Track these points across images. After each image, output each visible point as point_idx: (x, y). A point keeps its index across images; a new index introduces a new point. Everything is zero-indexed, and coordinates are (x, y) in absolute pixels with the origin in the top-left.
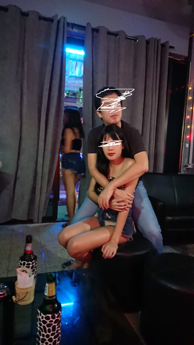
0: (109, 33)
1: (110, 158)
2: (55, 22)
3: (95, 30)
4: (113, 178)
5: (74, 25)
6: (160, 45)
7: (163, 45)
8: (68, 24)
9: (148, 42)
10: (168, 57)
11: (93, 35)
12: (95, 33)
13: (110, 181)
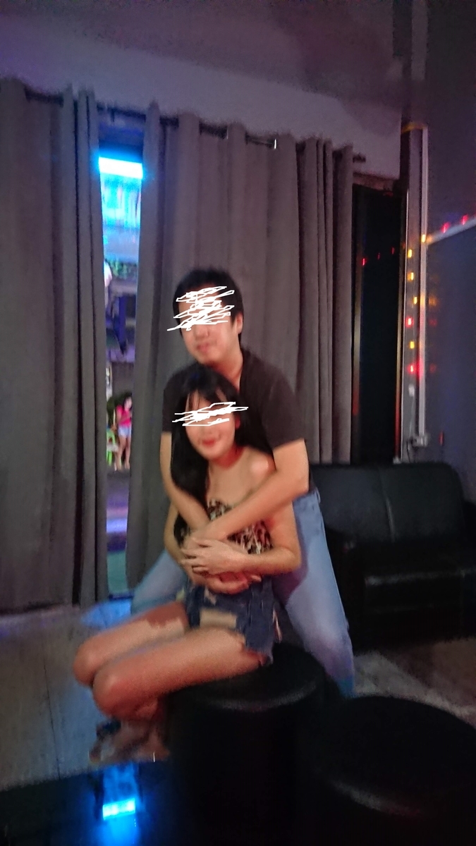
0: (204, 128)
1: (206, 452)
2: (68, 105)
3: (170, 123)
4: (219, 504)
5: (114, 112)
6: (329, 155)
7: (339, 155)
8: (100, 108)
9: (301, 148)
10: (350, 181)
11: (164, 131)
12: (169, 129)
13: (211, 511)
